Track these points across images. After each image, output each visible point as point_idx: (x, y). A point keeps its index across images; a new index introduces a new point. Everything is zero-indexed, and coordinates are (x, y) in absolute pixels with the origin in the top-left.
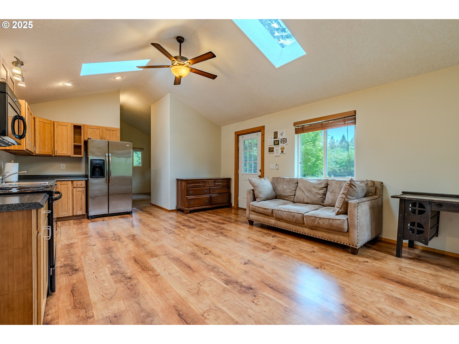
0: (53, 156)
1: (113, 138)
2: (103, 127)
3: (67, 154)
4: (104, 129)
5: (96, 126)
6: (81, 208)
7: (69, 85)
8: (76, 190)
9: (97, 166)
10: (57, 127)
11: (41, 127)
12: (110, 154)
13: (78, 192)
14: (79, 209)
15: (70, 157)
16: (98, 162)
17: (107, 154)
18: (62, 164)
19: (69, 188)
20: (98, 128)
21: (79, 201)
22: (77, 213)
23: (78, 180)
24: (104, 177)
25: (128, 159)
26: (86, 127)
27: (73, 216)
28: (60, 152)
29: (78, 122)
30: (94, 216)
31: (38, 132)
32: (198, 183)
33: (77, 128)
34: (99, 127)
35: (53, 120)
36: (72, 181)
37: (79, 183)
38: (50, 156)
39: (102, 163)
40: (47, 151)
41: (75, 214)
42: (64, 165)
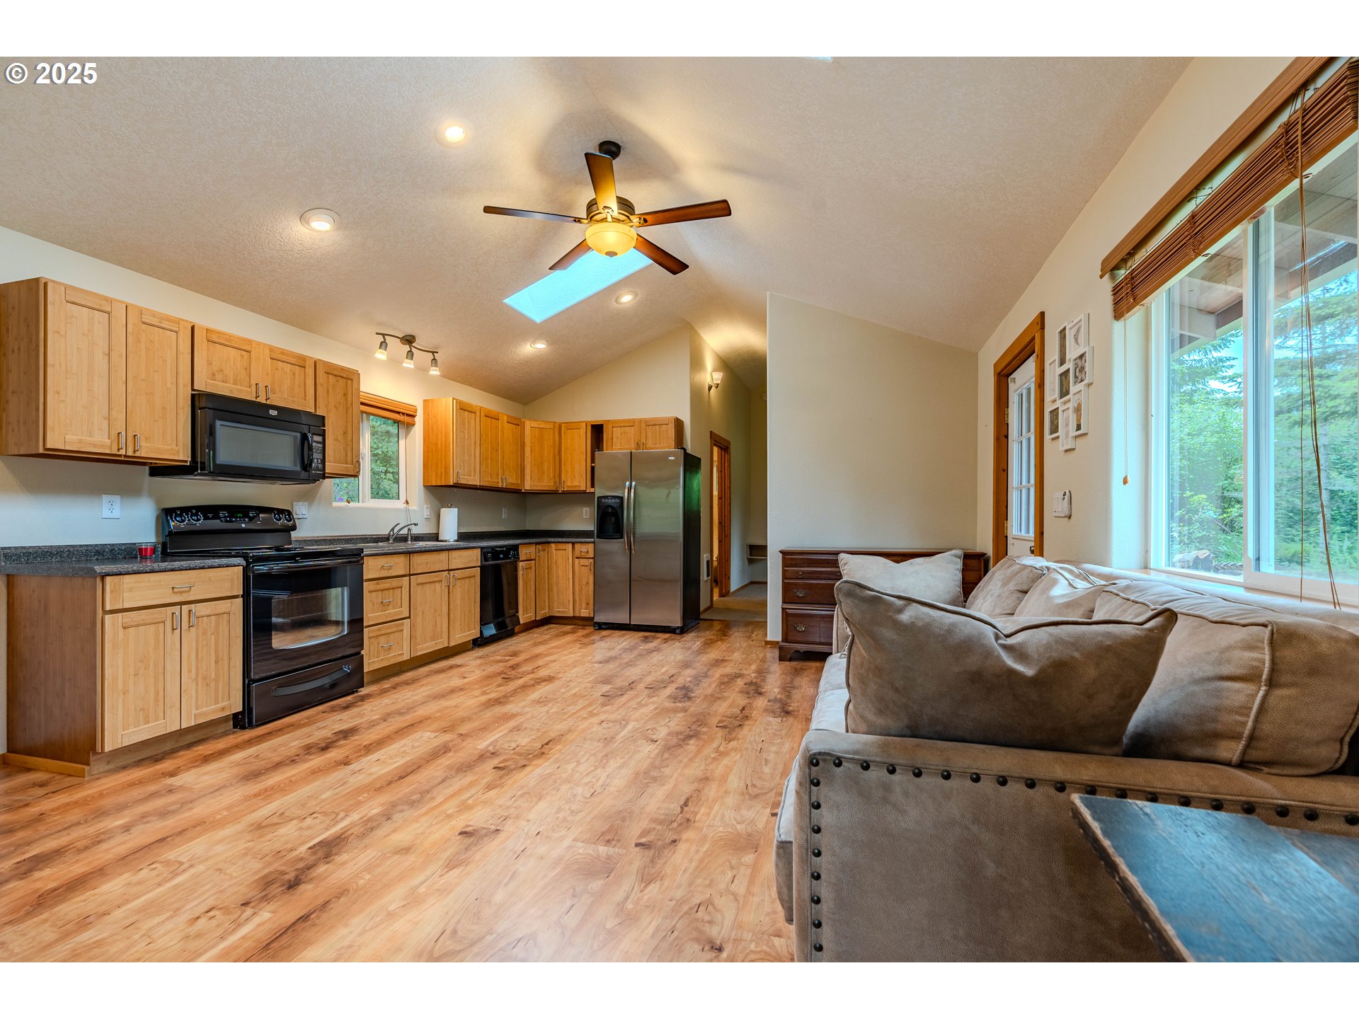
0: (560, 492)
1: (660, 444)
2: (640, 421)
3: (580, 486)
4: (643, 425)
5: (629, 421)
6: (588, 604)
7: (541, 346)
8: (579, 563)
9: (608, 512)
10: (565, 433)
11: (535, 437)
12: (634, 483)
13: (583, 567)
14: (584, 606)
15: (584, 492)
16: (610, 501)
17: (628, 483)
19: (568, 558)
20: (631, 423)
21: (583, 587)
22: (580, 613)
23: (582, 542)
24: (622, 537)
25: (673, 491)
26: (610, 426)
27: (574, 618)
28: (569, 484)
29: (597, 418)
30: (604, 624)
31: (529, 448)
32: (828, 563)
33: (597, 431)
34: (634, 421)
35: (559, 420)
36: (573, 544)
37: (584, 548)
38: (555, 493)
39: (618, 505)
40: (545, 484)
41: (577, 615)
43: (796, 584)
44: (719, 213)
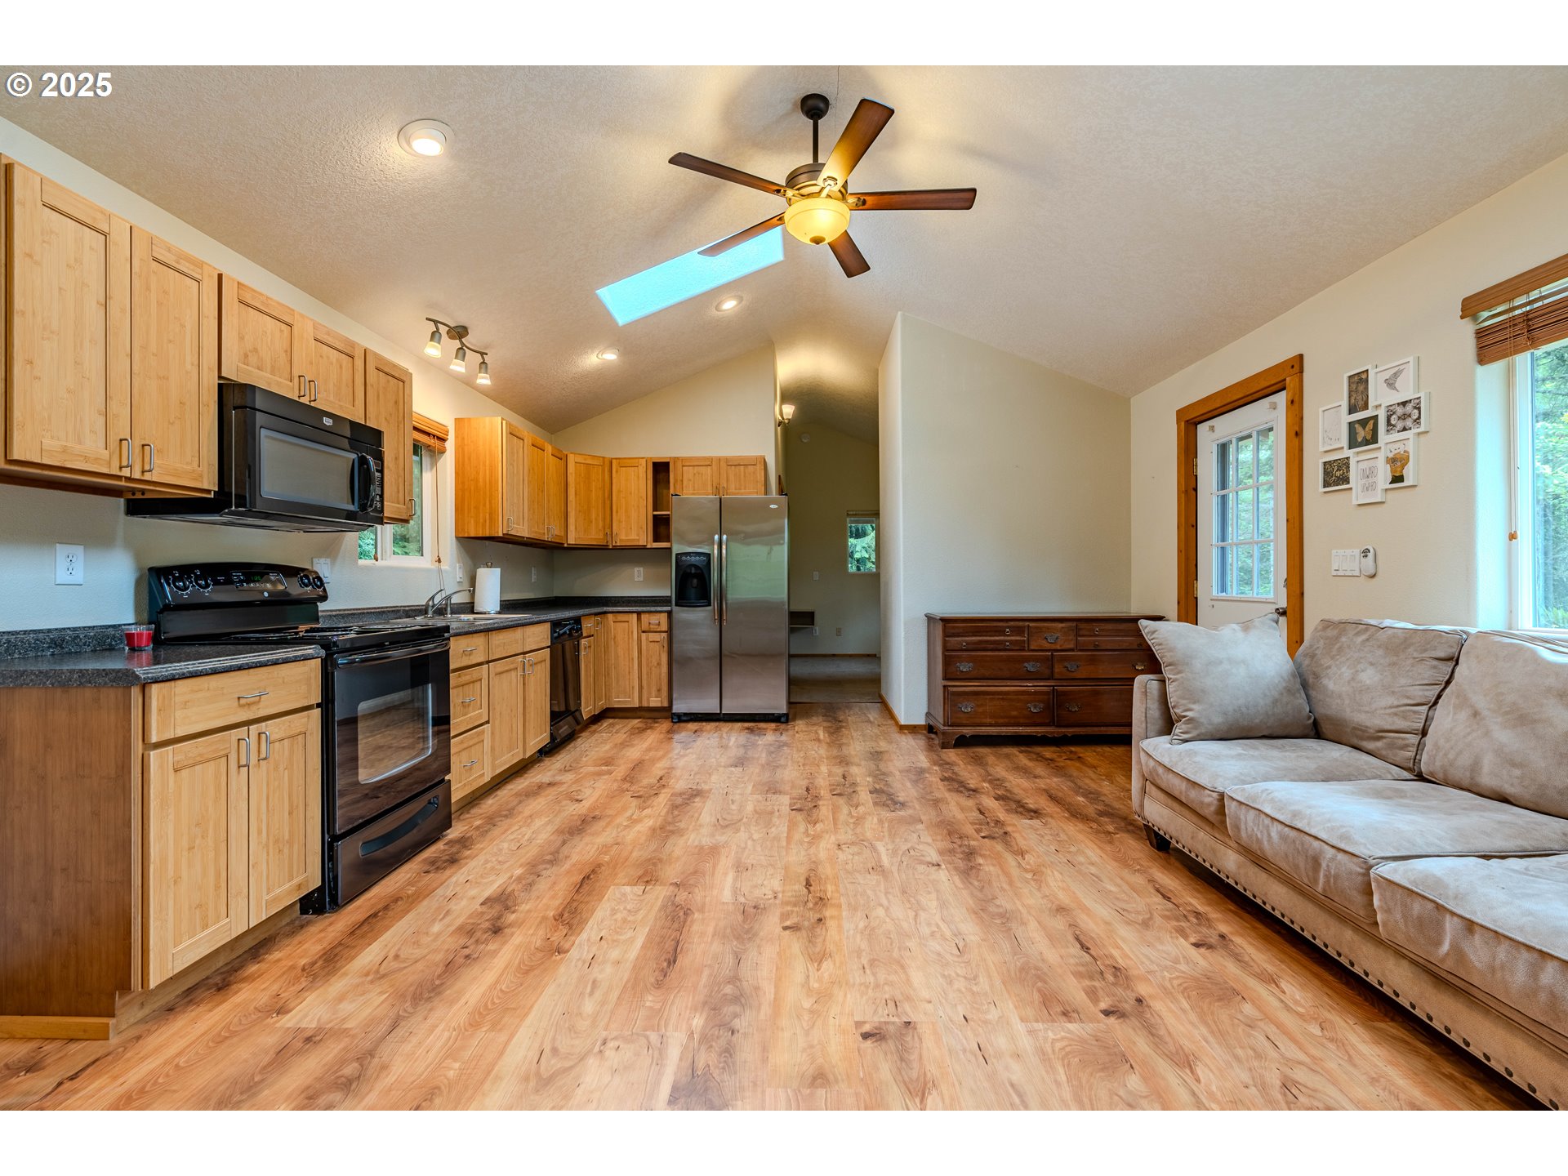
0: (611, 547)
1: (745, 489)
2: (719, 459)
3: (638, 540)
4: (723, 464)
5: (705, 458)
6: (659, 690)
7: (611, 356)
8: (647, 639)
9: (691, 573)
10: (617, 472)
11: (580, 475)
12: (725, 537)
13: (652, 644)
14: (654, 693)
15: (644, 548)
16: (693, 559)
17: (716, 537)
18: (636, 569)
19: (632, 632)
20: (708, 462)
21: (653, 668)
22: (648, 701)
23: (651, 612)
24: (710, 605)
25: (776, 548)
26: (679, 464)
27: (641, 709)
28: (624, 538)
29: (661, 454)
30: (685, 714)
31: (574, 489)
32: (996, 631)
33: (661, 470)
34: (711, 459)
35: (609, 455)
36: (639, 613)
37: (654, 619)
38: (603, 548)
39: (705, 563)
40: (593, 537)
41: (645, 704)
42: (641, 569)
43: (958, 656)
44: (959, 205)
